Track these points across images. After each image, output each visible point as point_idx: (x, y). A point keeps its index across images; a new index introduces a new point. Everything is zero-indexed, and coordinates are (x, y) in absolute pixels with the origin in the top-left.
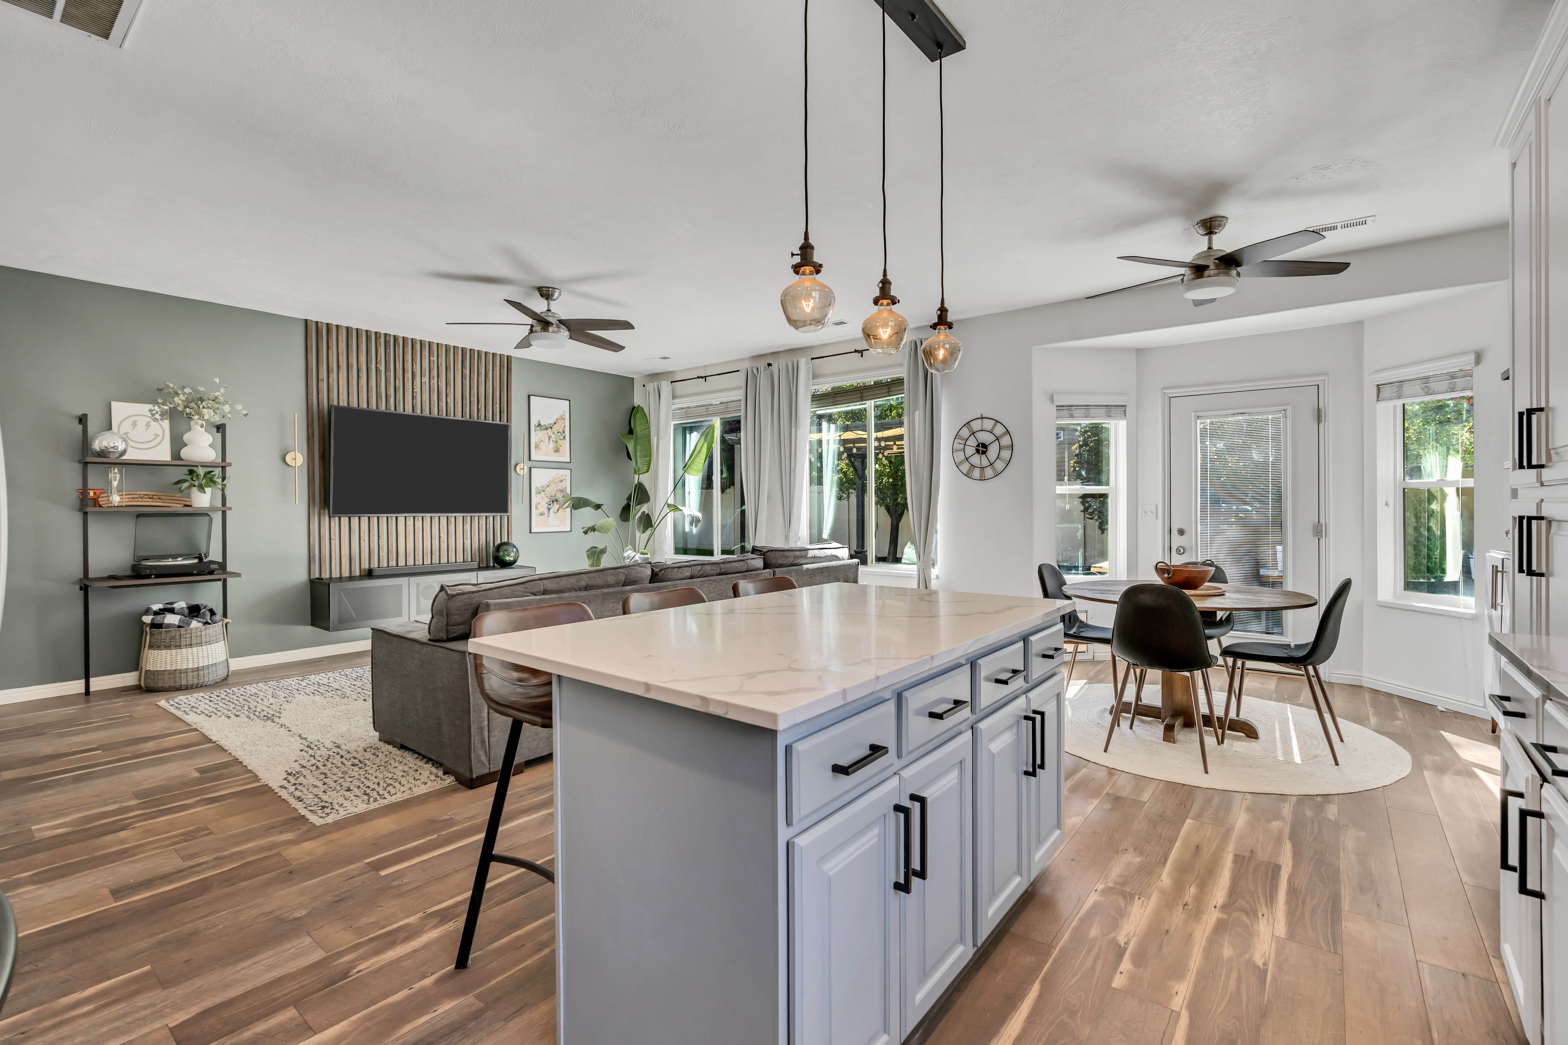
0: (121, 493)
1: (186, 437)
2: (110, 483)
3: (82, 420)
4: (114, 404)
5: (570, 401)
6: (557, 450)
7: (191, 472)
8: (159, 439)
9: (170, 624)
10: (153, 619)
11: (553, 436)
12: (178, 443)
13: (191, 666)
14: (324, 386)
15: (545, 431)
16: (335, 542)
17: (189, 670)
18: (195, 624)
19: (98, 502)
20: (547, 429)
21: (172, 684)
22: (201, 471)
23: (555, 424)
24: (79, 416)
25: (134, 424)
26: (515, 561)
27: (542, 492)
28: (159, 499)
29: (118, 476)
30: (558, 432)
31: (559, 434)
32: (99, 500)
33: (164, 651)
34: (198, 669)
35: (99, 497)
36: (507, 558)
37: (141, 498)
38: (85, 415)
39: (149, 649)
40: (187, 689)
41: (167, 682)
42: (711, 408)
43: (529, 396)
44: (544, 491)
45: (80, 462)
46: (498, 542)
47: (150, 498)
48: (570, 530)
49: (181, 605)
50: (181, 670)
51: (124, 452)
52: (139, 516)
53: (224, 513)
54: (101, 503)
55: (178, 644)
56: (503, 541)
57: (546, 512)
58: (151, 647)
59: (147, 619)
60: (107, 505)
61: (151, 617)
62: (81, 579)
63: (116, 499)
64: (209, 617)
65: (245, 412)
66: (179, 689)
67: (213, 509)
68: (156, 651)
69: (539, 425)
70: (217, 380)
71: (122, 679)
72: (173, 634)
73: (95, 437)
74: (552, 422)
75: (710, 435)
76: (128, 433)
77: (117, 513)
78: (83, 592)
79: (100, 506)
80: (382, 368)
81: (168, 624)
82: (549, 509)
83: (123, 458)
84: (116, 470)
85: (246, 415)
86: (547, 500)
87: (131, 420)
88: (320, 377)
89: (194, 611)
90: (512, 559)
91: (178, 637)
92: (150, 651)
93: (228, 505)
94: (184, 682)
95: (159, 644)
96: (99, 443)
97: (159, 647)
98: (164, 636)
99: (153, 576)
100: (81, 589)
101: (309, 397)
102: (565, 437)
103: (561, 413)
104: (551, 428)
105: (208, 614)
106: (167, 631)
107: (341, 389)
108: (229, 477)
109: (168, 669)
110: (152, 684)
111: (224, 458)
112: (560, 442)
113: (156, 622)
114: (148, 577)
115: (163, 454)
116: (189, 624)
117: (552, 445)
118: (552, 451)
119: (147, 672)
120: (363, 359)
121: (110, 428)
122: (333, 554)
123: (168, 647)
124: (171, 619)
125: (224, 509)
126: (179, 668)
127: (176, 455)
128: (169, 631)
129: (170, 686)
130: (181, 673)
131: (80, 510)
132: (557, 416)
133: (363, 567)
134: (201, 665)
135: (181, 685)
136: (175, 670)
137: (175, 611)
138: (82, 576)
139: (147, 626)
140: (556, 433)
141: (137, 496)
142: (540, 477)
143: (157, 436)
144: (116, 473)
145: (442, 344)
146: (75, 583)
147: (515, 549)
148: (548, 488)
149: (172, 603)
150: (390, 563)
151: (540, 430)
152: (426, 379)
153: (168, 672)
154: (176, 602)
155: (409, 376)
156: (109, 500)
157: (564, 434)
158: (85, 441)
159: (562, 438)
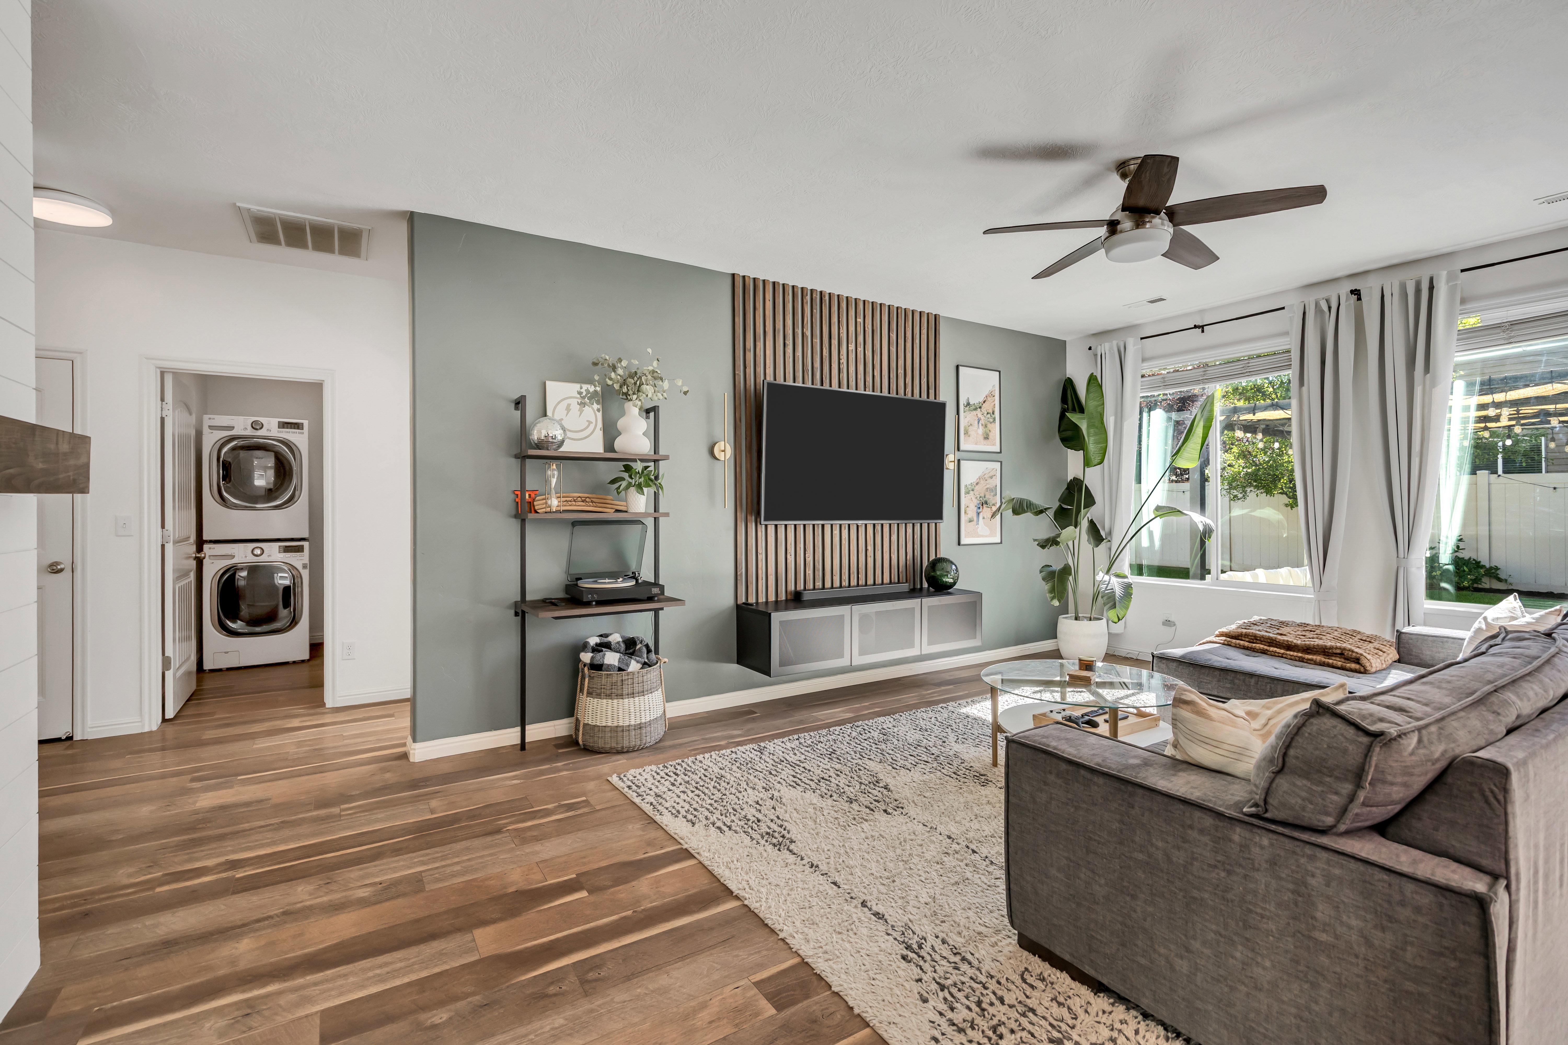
0: (559, 495)
1: (621, 424)
2: (547, 481)
3: (519, 403)
4: (548, 383)
5: (1000, 372)
6: (986, 438)
7: (628, 469)
8: (592, 427)
9: (611, 665)
10: (592, 658)
11: (983, 418)
12: (610, 433)
13: (633, 723)
14: (750, 356)
15: (975, 413)
16: (762, 557)
17: (631, 728)
18: (634, 666)
19: (534, 506)
20: (976, 409)
21: (614, 745)
22: (638, 466)
23: (984, 402)
24: (516, 400)
25: (568, 409)
26: (955, 583)
27: (971, 492)
28: (592, 502)
29: (556, 473)
30: (988, 413)
31: (989, 415)
32: (535, 503)
33: (605, 701)
34: (640, 727)
35: (534, 500)
36: (945, 579)
37: (574, 501)
38: (523, 397)
39: (587, 697)
40: (627, 752)
41: (609, 743)
42: (1211, 372)
43: (957, 367)
44: (973, 490)
45: (516, 457)
46: (932, 557)
47: (583, 501)
48: (999, 541)
49: (615, 638)
50: (623, 726)
51: (562, 443)
52: (575, 523)
53: (656, 520)
54: (536, 508)
55: (620, 692)
56: (938, 556)
57: (975, 519)
58: (590, 694)
59: (586, 657)
60: (544, 510)
61: (590, 655)
62: (516, 602)
63: (554, 503)
64: (645, 656)
65: (685, 389)
66: (620, 752)
67: (646, 515)
68: (596, 700)
69: (968, 404)
70: (649, 350)
71: (553, 728)
72: (614, 679)
73: (534, 424)
74: (981, 400)
75: (1207, 408)
76: (562, 419)
77: (553, 521)
78: (519, 618)
79: (536, 512)
80: (808, 333)
81: (609, 665)
82: (978, 514)
83: (561, 450)
84: (554, 467)
85: (685, 393)
86: (976, 502)
87: (564, 405)
88: (747, 346)
89: (630, 646)
90: (951, 581)
91: (619, 684)
92: (588, 698)
93: (661, 510)
94: (626, 744)
95: (599, 691)
96: (537, 433)
97: (599, 696)
98: (604, 680)
99: (594, 603)
100: (516, 614)
101: (737, 372)
102: (994, 419)
103: (990, 388)
104: (980, 408)
105: (645, 650)
106: (608, 675)
107: (767, 361)
108: (663, 475)
109: (609, 724)
110: (591, 743)
111: (656, 450)
112: (989, 426)
113: (596, 662)
114: (588, 604)
115: (595, 445)
116: (628, 665)
117: (981, 431)
118: (982, 438)
119: (585, 725)
120: (789, 322)
121: (545, 415)
122: (760, 572)
123: (609, 696)
124: (611, 658)
125: (656, 515)
126: (621, 724)
127: (609, 446)
128: (610, 674)
129: (611, 748)
130: (623, 731)
131: (516, 516)
132: (987, 393)
133: (789, 589)
134: (643, 721)
135: (623, 747)
136: (617, 727)
137: (612, 647)
138: (519, 599)
139: (585, 666)
140: (985, 414)
141: (570, 499)
142: (971, 472)
143: (590, 422)
144: (554, 470)
145: (869, 302)
146: (509, 607)
147: (954, 567)
148: (977, 487)
149: (607, 636)
150: (817, 584)
151: (970, 410)
152: (852, 347)
153: (609, 729)
154: (611, 634)
155: (835, 342)
156: (546, 503)
157: (993, 416)
158: (523, 430)
159: (992, 420)
